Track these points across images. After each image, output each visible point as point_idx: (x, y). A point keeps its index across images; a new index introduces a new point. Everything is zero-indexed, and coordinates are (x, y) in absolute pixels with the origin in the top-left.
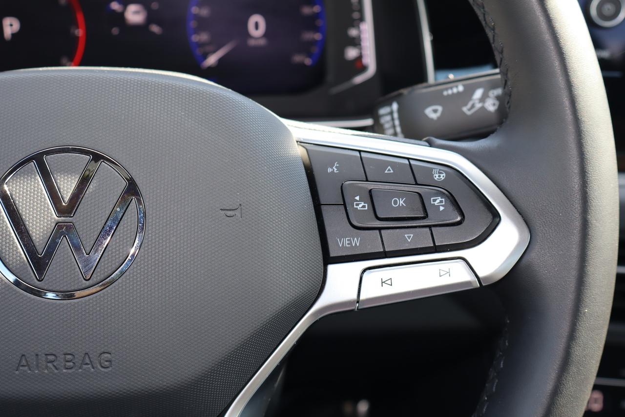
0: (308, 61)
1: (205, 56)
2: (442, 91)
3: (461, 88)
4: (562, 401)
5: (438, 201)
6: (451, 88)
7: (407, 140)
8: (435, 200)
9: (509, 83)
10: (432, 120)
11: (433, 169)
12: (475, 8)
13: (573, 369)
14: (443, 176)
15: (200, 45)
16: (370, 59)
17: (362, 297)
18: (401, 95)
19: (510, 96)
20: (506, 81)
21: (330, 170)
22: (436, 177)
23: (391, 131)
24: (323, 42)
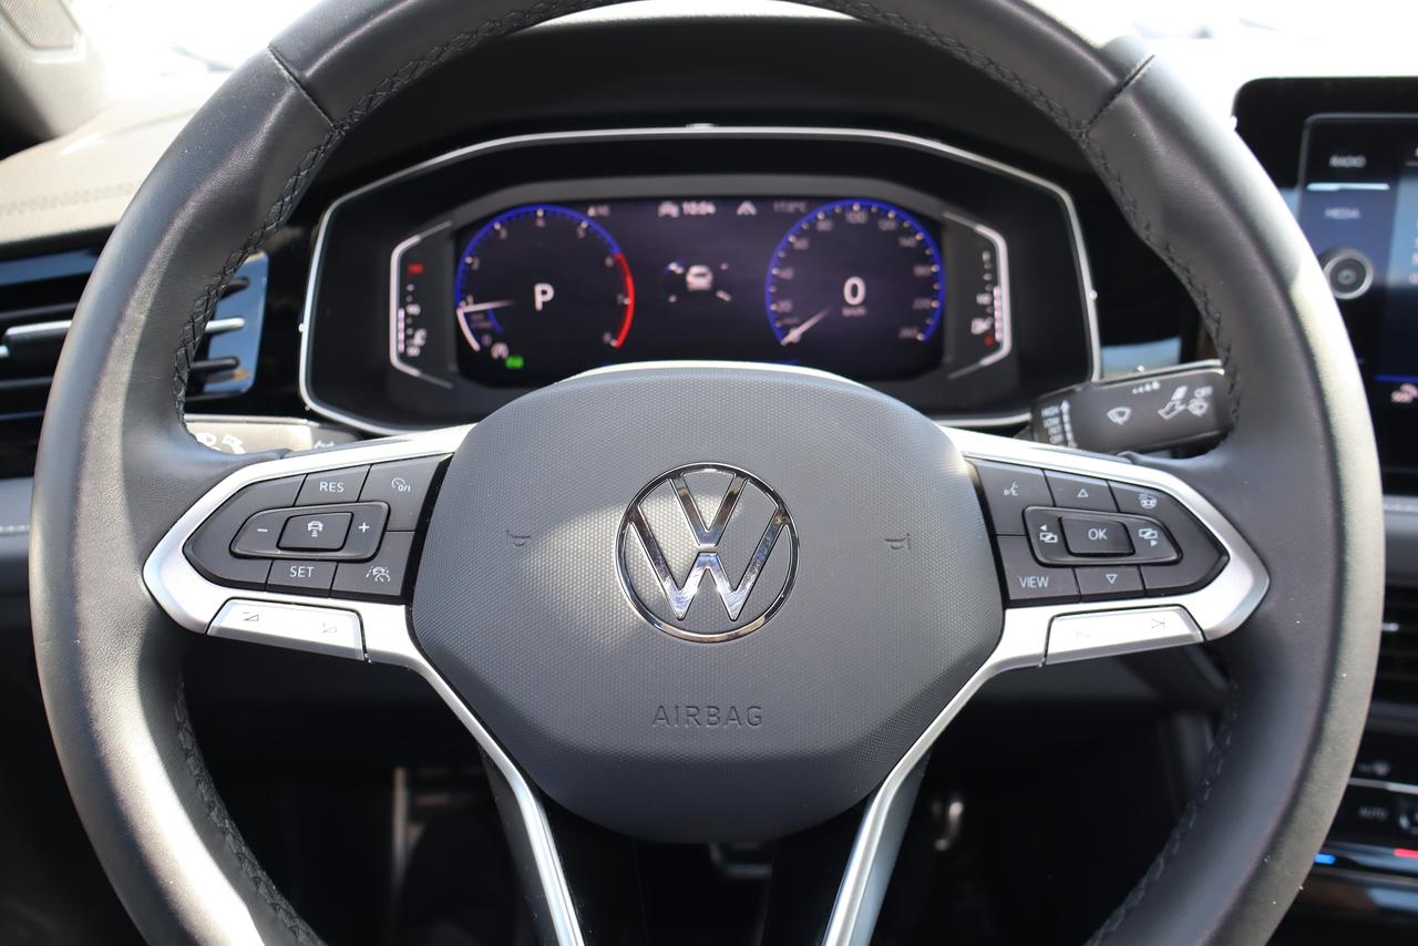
0: (920, 337)
1: (786, 330)
2: (1132, 387)
3: (1156, 386)
4: (1311, 787)
5: (1148, 534)
6: (1144, 385)
7: (1081, 451)
8: (1144, 533)
9: (1236, 387)
10: (1117, 424)
11: (1139, 493)
12: (1194, 295)
13: (1326, 748)
14: (1153, 503)
15: (781, 316)
16: (1004, 335)
17: (1050, 652)
18: (1072, 391)
19: (1238, 403)
20: (1232, 386)
21: (1006, 492)
22: (1145, 503)
23: (1059, 438)
24: (942, 310)
